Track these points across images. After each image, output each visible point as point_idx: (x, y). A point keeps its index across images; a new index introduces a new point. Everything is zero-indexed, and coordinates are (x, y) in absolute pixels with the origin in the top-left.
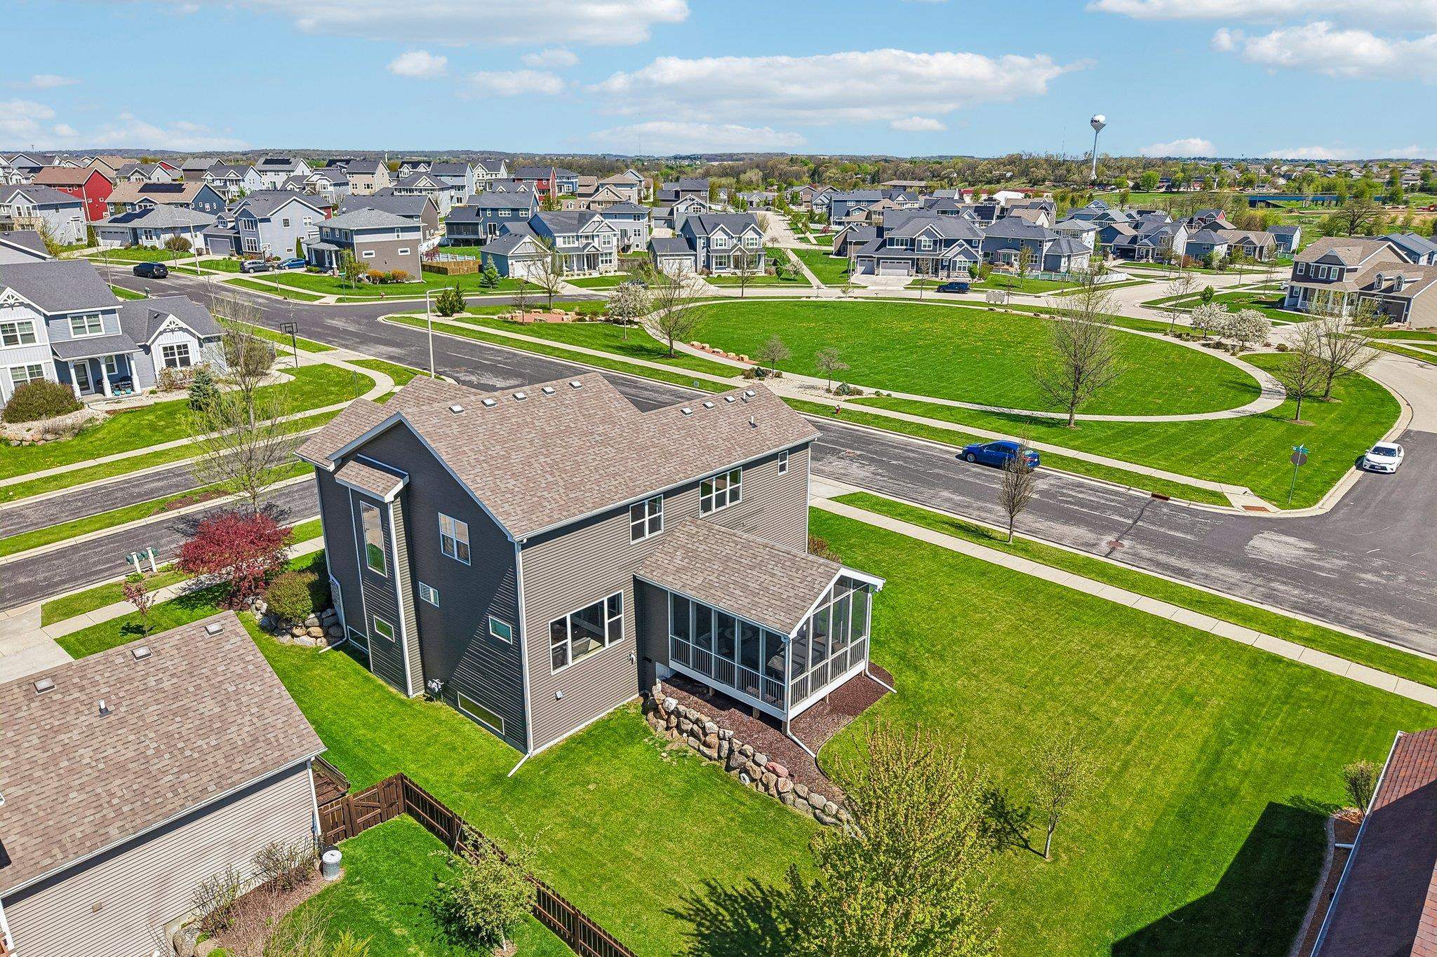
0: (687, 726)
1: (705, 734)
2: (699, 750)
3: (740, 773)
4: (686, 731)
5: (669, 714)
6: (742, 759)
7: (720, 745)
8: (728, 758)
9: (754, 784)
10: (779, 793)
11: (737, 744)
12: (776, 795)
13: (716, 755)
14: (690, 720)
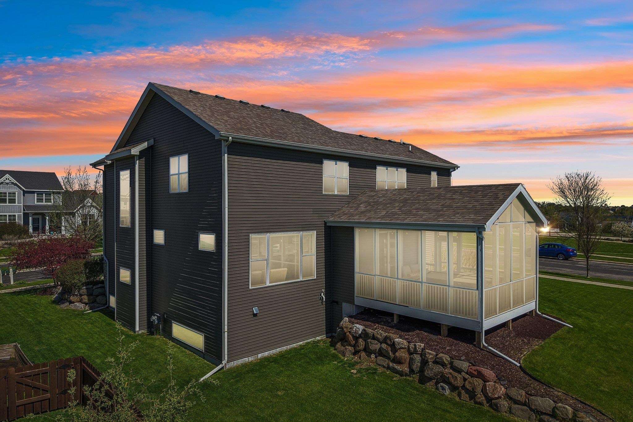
0: (375, 346)
1: (395, 350)
2: (388, 368)
3: (437, 383)
4: (374, 352)
5: (356, 338)
6: (438, 369)
7: (411, 360)
8: (422, 371)
9: (455, 394)
10: (489, 400)
11: (431, 354)
12: (485, 402)
13: (407, 369)
14: (378, 340)
